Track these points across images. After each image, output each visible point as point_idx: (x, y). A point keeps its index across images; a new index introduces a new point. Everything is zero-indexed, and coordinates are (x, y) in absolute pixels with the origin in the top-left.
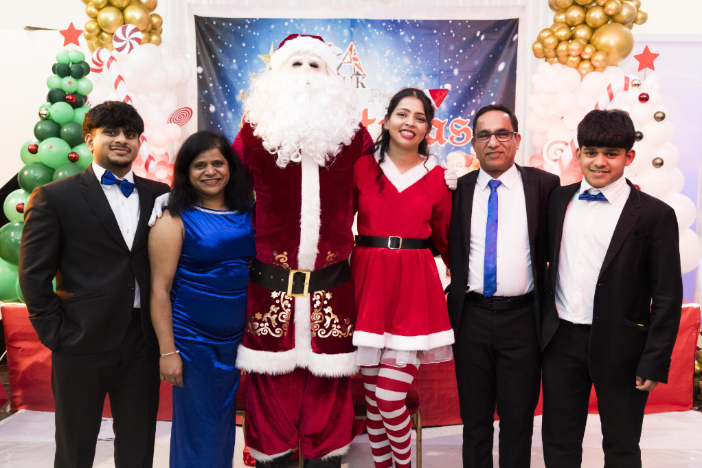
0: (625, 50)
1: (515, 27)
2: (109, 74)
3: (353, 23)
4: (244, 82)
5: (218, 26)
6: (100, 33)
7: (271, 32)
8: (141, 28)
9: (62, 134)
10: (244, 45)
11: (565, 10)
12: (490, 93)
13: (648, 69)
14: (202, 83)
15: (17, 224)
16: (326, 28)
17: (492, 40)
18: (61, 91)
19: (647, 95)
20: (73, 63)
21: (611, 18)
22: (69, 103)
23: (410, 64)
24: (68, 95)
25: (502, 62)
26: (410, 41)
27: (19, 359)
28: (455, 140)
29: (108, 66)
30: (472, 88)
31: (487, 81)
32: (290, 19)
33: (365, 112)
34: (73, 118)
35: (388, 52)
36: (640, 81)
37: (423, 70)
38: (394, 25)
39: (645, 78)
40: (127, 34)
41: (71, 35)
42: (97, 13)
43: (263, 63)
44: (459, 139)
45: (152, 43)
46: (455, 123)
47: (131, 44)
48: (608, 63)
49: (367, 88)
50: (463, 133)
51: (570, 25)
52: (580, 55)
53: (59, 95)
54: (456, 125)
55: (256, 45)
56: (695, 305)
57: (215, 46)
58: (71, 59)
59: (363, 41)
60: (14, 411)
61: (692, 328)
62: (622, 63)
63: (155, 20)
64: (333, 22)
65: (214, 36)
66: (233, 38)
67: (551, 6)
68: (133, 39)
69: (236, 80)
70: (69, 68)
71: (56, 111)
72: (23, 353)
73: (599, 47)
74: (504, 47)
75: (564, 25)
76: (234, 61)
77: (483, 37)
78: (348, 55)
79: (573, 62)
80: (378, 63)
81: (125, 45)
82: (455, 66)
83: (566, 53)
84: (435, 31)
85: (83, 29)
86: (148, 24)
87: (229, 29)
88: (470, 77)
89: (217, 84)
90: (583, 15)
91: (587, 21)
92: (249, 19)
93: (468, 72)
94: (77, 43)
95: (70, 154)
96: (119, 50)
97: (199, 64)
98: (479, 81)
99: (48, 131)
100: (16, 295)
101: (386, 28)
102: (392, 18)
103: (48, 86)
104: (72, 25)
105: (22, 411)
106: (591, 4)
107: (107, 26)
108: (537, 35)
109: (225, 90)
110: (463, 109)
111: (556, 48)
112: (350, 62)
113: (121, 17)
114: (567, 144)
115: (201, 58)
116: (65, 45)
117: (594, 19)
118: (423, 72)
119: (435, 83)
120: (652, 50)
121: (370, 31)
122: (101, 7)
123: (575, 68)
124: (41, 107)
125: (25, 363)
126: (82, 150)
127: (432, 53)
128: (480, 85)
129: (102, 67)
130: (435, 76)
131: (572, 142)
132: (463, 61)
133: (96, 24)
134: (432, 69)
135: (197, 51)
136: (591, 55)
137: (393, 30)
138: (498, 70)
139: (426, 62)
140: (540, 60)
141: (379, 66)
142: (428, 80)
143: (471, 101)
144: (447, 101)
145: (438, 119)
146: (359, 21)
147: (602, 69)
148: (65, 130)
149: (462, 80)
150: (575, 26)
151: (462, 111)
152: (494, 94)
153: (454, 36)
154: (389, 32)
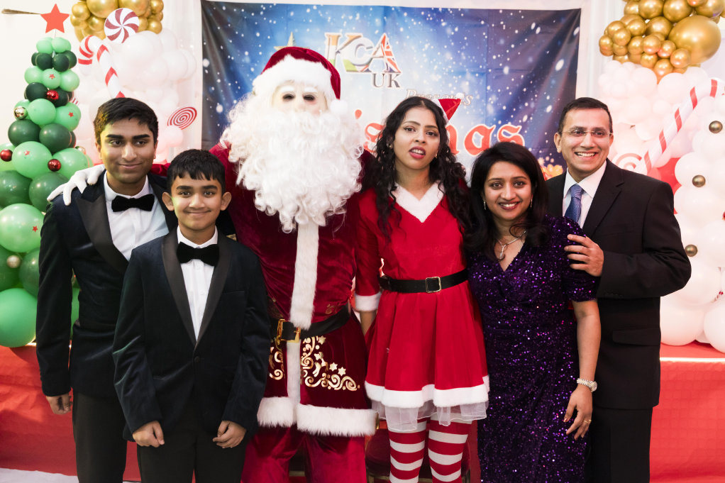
0: (710, 48)
1: (577, 19)
2: (100, 67)
3: (387, 10)
5: (229, 12)
6: (89, 19)
7: (290, 20)
8: (138, 13)
9: (41, 138)
10: (258, 35)
12: (546, 96)
14: (208, 79)
16: (355, 16)
17: (549, 33)
18: (41, 85)
20: (56, 53)
22: (50, 100)
23: (454, 60)
24: (51, 90)
25: (560, 59)
26: (453, 33)
30: (525, 90)
31: (542, 82)
32: (312, 6)
34: (56, 116)
35: (427, 46)
37: (467, 68)
38: (435, 14)
40: (122, 19)
41: (55, 20)
45: (151, 30)
46: (504, 130)
47: (126, 35)
48: (691, 62)
49: (402, 88)
51: (644, 17)
52: (657, 53)
53: (38, 90)
54: (505, 133)
55: (272, 35)
57: (223, 35)
58: (55, 48)
59: (397, 33)
62: (706, 63)
63: (155, 4)
64: (363, 10)
65: (223, 24)
66: (245, 26)
68: (128, 25)
69: (248, 75)
70: (52, 59)
71: (35, 110)
73: (679, 44)
74: (562, 42)
75: (637, 18)
76: (247, 53)
77: (538, 30)
79: (648, 61)
80: (415, 58)
81: (119, 33)
82: (505, 63)
83: (640, 50)
84: (483, 22)
85: (70, 12)
86: (147, 8)
87: (241, 16)
88: (522, 76)
89: (225, 80)
90: (660, 6)
91: (665, 12)
92: (265, 5)
93: (521, 71)
94: (62, 30)
95: (51, 161)
96: (112, 38)
97: (205, 56)
98: (533, 79)
99: (24, 133)
101: (425, 17)
102: (432, 6)
103: (28, 82)
104: (56, 6)
107: (98, 10)
108: (605, 28)
109: (234, 87)
110: (514, 113)
111: (627, 45)
114: (640, 158)
115: (208, 49)
116: (47, 31)
117: (674, 10)
119: (481, 83)
121: (406, 21)
123: (650, 68)
124: (17, 105)
126: (65, 157)
127: (478, 48)
128: (535, 87)
129: (91, 58)
130: (482, 74)
131: (647, 155)
132: (515, 58)
133: (85, 7)
134: (479, 67)
135: (203, 42)
136: (670, 52)
137: (434, 20)
138: (555, 68)
139: (471, 58)
140: (606, 58)
141: (417, 62)
142: (473, 80)
143: (524, 104)
144: (495, 105)
145: (484, 125)
146: (393, 9)
147: (683, 70)
148: (45, 132)
149: (513, 80)
150: (651, 19)
151: (512, 116)
152: (551, 98)
153: (504, 28)
154: (428, 22)
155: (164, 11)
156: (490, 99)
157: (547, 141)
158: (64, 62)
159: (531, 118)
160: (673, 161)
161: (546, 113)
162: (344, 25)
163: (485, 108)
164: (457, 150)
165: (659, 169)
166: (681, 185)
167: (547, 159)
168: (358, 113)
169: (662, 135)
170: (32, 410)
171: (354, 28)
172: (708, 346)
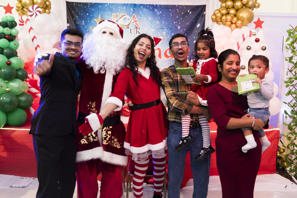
0: (250, 19)
1: (204, 8)
2: (27, 26)
3: (135, 5)
4: (87, 31)
5: (76, 6)
6: (23, 9)
7: (99, 9)
8: (41, 6)
9: (4, 53)
10: (87, 14)
11: (225, 1)
12: (194, 37)
13: (259, 28)
16: (123, 7)
17: (194, 14)
18: (3, 34)
19: (259, 39)
20: (9, 22)
21: (245, 5)
22: (7, 39)
23: (160, 24)
24: (7, 36)
25: (198, 24)
26: (159, 14)
30: (186, 35)
31: (192, 32)
32: (108, 3)
34: (9, 46)
35: (150, 18)
36: (256, 33)
37: (165, 26)
38: (153, 7)
39: (258, 32)
40: (34, 9)
41: (8, 9)
43: (96, 22)
45: (46, 13)
47: (36, 15)
48: (243, 25)
51: (227, 8)
52: (231, 21)
55: (93, 14)
56: (278, 129)
57: (75, 14)
58: (8, 19)
59: (139, 14)
61: (276, 139)
62: (249, 25)
63: (48, 3)
64: (126, 5)
65: (75, 10)
66: (83, 11)
68: (37, 11)
69: (84, 29)
70: (7, 24)
71: (1, 43)
73: (239, 18)
74: (199, 17)
75: (225, 8)
76: (83, 21)
77: (190, 13)
78: (133, 20)
79: (228, 24)
80: (145, 23)
81: (34, 14)
82: (179, 25)
83: (225, 20)
84: (170, 10)
85: (14, 6)
86: (44, 5)
87: (81, 7)
88: (185, 30)
90: (233, 4)
91: (234, 6)
92: (90, 3)
93: (184, 28)
94: (11, 13)
95: (7, 61)
96: (31, 16)
97: (68, 22)
98: (189, 31)
101: (149, 8)
102: (152, 4)
104: (9, 5)
107: (25, 5)
108: (213, 12)
111: (221, 18)
112: (134, 23)
113: (32, 1)
115: (69, 19)
116: (6, 13)
117: (237, 5)
119: (170, 32)
120: (261, 20)
121: (142, 9)
123: (229, 27)
126: (13, 60)
127: (169, 19)
128: (189, 33)
129: (23, 23)
130: (170, 29)
132: (182, 23)
133: (21, 4)
134: (169, 26)
135: (67, 17)
136: (236, 21)
137: (152, 9)
138: (197, 27)
139: (166, 23)
140: (215, 23)
142: (167, 31)
146: (137, 5)
147: (240, 27)
148: (5, 51)
149: (181, 31)
150: (229, 9)
153: (178, 12)
154: (150, 10)
155: (51, 5)
161: (193, 43)
162: (119, 11)
164: (161, 57)
170: (3, 152)
171: (123, 12)
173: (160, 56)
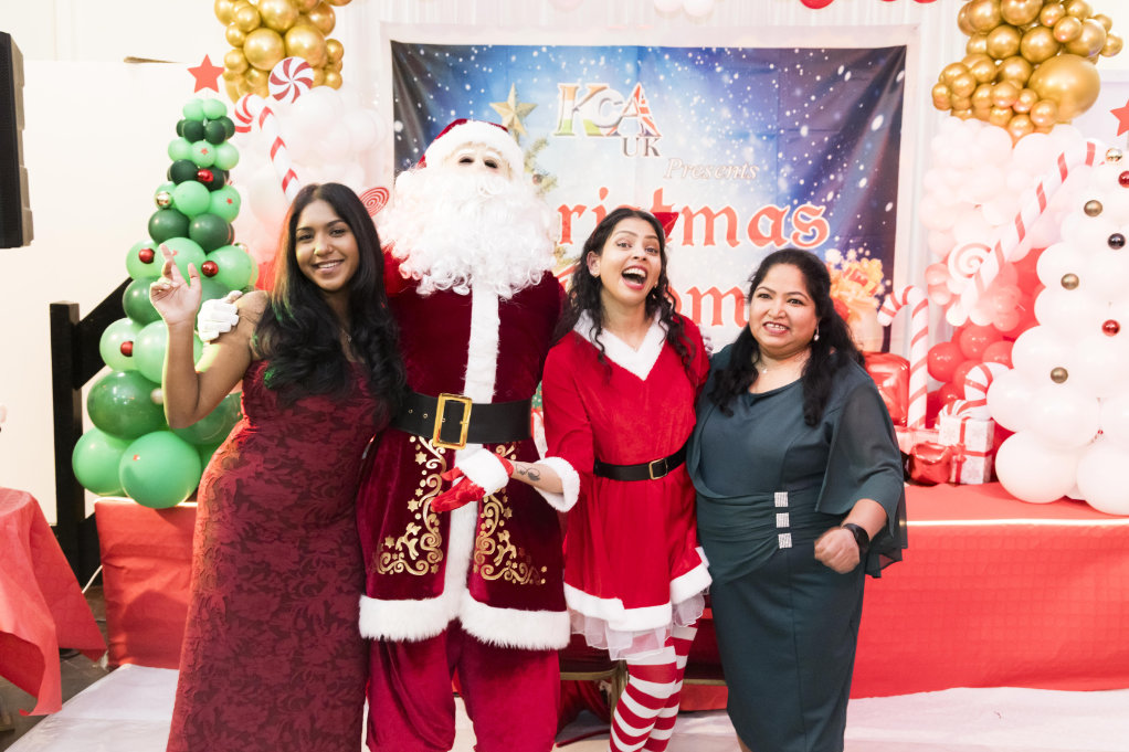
0: (1086, 97)
1: (901, 59)
2: (262, 135)
3: (641, 52)
5: (428, 57)
6: (248, 71)
7: (511, 66)
8: (313, 62)
9: (191, 233)
10: (468, 87)
11: (988, 33)
12: (859, 165)
14: (401, 147)
15: (122, 375)
16: (598, 60)
17: (866, 79)
18: (191, 163)
20: (209, 120)
21: (1062, 47)
22: (203, 183)
23: (733, 118)
24: (203, 169)
25: (878, 115)
26: (731, 82)
27: (123, 586)
28: (800, 240)
29: (261, 123)
30: (830, 157)
31: (853, 146)
32: (541, 47)
33: (658, 195)
34: (209, 208)
35: (696, 99)
36: (1119, 151)
37: (752, 128)
38: (706, 56)
40: (293, 67)
41: (205, 75)
42: (243, 38)
43: (499, 115)
44: (807, 238)
45: (328, 85)
46: (801, 213)
47: (297, 93)
48: (1058, 118)
49: (662, 156)
50: (813, 227)
51: (993, 57)
52: (1012, 107)
53: (186, 169)
54: (803, 216)
55: (487, 87)
57: (422, 89)
58: (206, 113)
59: (657, 82)
60: (113, 667)
62: (1081, 120)
63: (332, 49)
64: (610, 52)
65: (422, 73)
66: (450, 75)
67: (962, 26)
68: (299, 80)
70: (203, 128)
71: (183, 196)
72: (130, 576)
73: (1043, 93)
74: (881, 92)
75: (985, 58)
77: (848, 76)
78: (633, 105)
79: (999, 117)
80: (679, 117)
81: (288, 90)
82: (803, 121)
83: (987, 103)
84: (772, 66)
85: (223, 65)
87: (443, 64)
88: (826, 139)
90: (1016, 42)
91: (1023, 50)
92: (477, 47)
93: (824, 131)
94: (216, 89)
95: (205, 263)
96: (279, 97)
97: (397, 117)
98: (842, 143)
99: (170, 227)
100: (118, 485)
101: (693, 60)
102: (703, 45)
103: (172, 158)
104: (207, 60)
105: (126, 667)
106: (1029, 24)
107: (259, 59)
108: (941, 70)
110: (816, 189)
111: (971, 96)
112: (636, 115)
113: (280, 44)
114: (989, 250)
115: (401, 107)
116: (197, 89)
117: (1036, 48)
118: (751, 131)
119: (770, 149)
121: (668, 66)
122: (250, 29)
123: (1002, 126)
124: (159, 190)
125: (133, 592)
126: (222, 257)
127: (766, 101)
128: (843, 153)
129: (250, 124)
130: (771, 137)
131: (998, 246)
132: (816, 114)
133: (242, 56)
134: (767, 126)
135: (394, 98)
136: (1030, 106)
137: (706, 64)
138: (871, 126)
139: (757, 115)
140: (941, 113)
141: (682, 121)
142: (759, 144)
143: (828, 177)
144: (789, 178)
145: (775, 206)
146: (650, 50)
147: (1048, 128)
148: (197, 226)
149: (813, 144)
150: (1003, 59)
151: (812, 194)
152: (865, 167)
153: (801, 73)
154: (698, 67)
155: (343, 59)
156: (782, 171)
157: (860, 227)
158: (220, 132)
159: (839, 196)
160: (1035, 254)
161: (858, 188)
162: (584, 72)
163: (774, 183)
164: (738, 239)
165: (1014, 263)
166: (1044, 287)
167: (861, 250)
168: (603, 193)
169: (1018, 219)
171: (597, 77)
172: (1083, 503)
173: (731, 236)
